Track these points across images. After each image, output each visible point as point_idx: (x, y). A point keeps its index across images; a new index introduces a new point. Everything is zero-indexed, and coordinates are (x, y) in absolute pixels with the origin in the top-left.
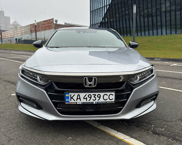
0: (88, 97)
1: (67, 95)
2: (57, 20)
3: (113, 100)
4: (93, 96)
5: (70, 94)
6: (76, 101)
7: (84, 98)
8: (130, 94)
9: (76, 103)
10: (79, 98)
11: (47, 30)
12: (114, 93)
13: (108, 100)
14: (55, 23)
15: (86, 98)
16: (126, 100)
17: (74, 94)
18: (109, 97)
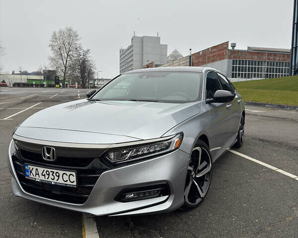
0: (46, 175)
1: (27, 168)
3: (75, 183)
4: (51, 173)
5: (29, 166)
7: (42, 175)
9: (35, 179)
12: (74, 174)
13: (68, 183)
15: (44, 175)
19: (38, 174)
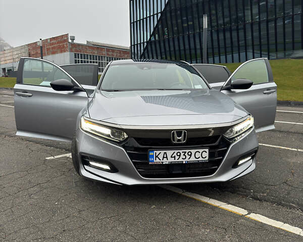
0: (176, 156)
1: (151, 154)
2: (74, 37)
3: (207, 159)
4: (182, 154)
5: (155, 152)
6: (162, 161)
7: (172, 157)
8: (226, 151)
9: (162, 162)
10: (165, 156)
11: (57, 53)
12: (207, 150)
13: (201, 159)
14: (70, 41)
16: (221, 158)
17: (160, 151)
18: (201, 155)
19: (167, 157)
